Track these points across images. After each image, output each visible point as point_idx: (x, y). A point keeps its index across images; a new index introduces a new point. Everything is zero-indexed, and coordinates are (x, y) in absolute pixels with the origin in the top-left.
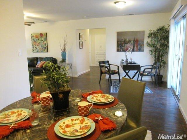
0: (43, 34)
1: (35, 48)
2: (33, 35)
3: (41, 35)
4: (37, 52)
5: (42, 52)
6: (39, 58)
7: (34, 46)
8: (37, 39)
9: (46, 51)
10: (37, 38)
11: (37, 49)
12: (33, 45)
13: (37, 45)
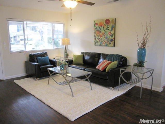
0: (111, 20)
1: (97, 40)
2: (96, 22)
3: (107, 21)
4: (100, 45)
5: (106, 46)
6: (102, 54)
7: (97, 37)
8: (102, 28)
9: (112, 45)
10: (101, 26)
11: (100, 41)
12: (95, 36)
13: (101, 36)
